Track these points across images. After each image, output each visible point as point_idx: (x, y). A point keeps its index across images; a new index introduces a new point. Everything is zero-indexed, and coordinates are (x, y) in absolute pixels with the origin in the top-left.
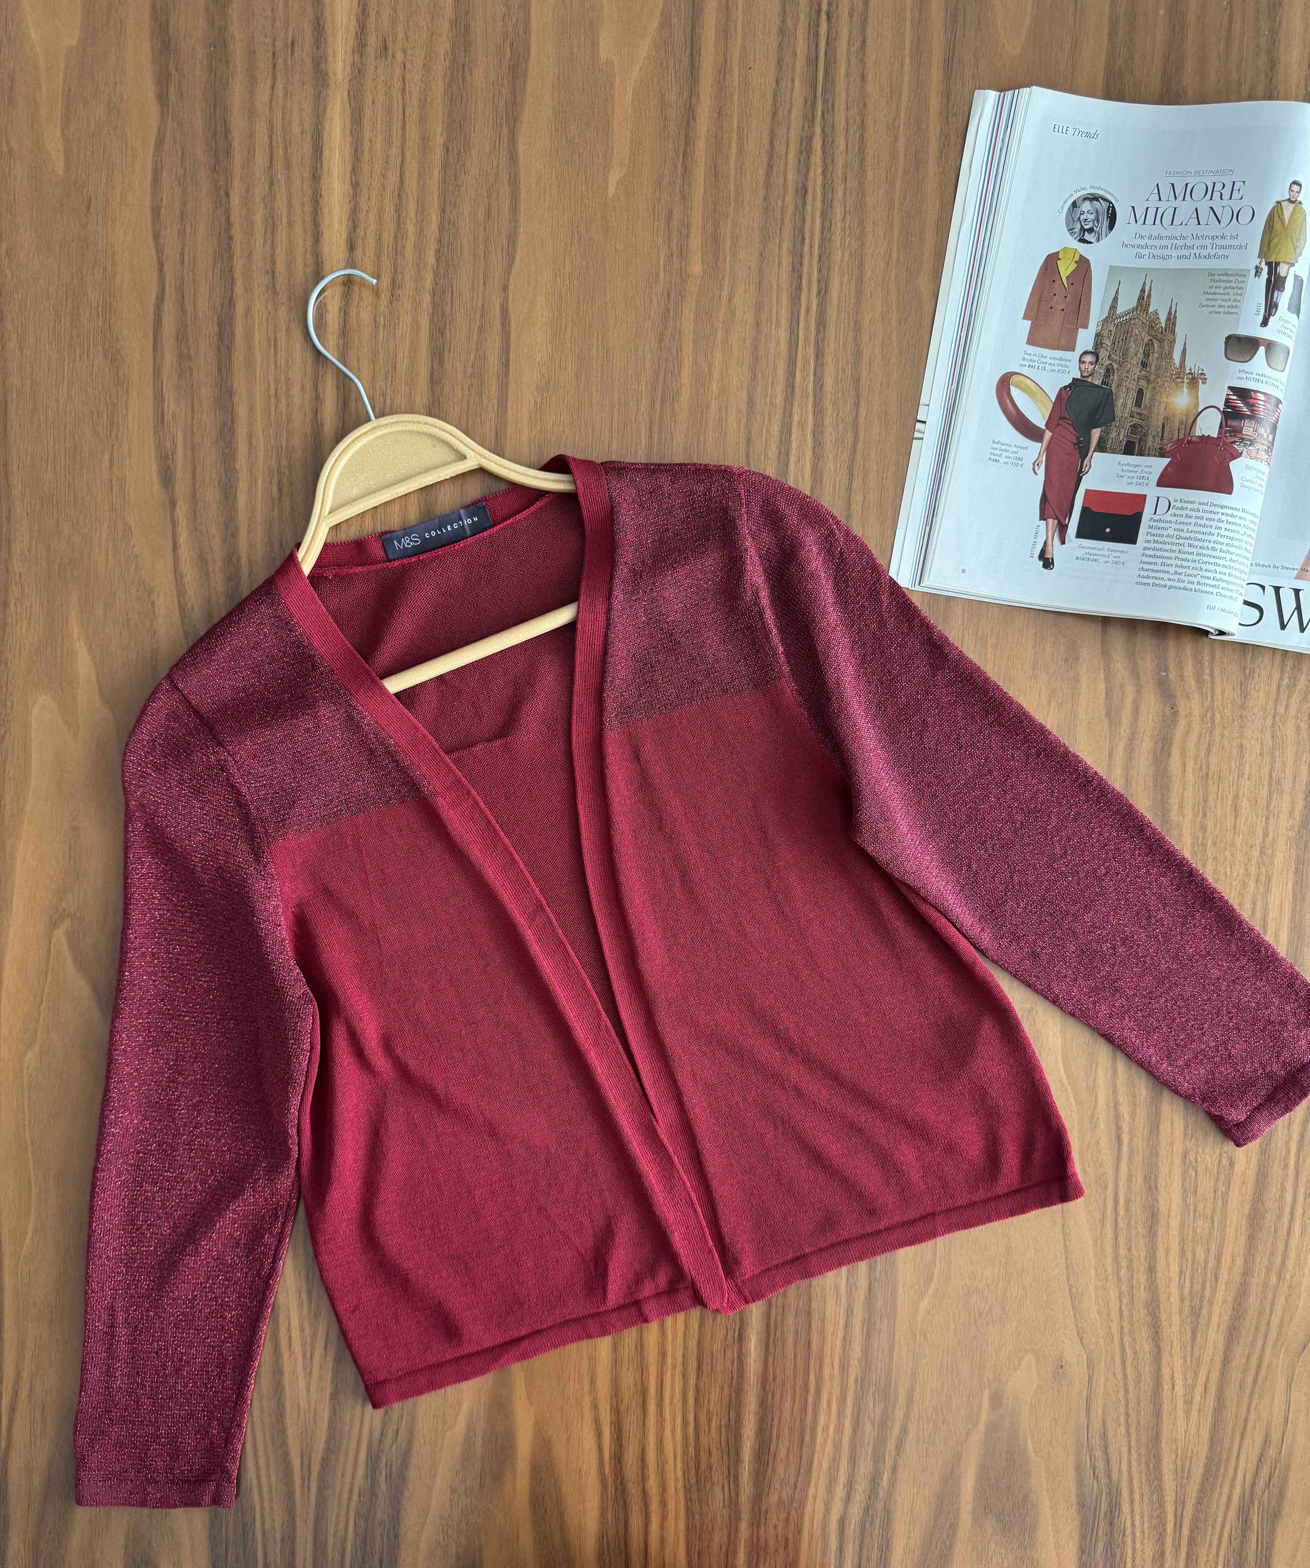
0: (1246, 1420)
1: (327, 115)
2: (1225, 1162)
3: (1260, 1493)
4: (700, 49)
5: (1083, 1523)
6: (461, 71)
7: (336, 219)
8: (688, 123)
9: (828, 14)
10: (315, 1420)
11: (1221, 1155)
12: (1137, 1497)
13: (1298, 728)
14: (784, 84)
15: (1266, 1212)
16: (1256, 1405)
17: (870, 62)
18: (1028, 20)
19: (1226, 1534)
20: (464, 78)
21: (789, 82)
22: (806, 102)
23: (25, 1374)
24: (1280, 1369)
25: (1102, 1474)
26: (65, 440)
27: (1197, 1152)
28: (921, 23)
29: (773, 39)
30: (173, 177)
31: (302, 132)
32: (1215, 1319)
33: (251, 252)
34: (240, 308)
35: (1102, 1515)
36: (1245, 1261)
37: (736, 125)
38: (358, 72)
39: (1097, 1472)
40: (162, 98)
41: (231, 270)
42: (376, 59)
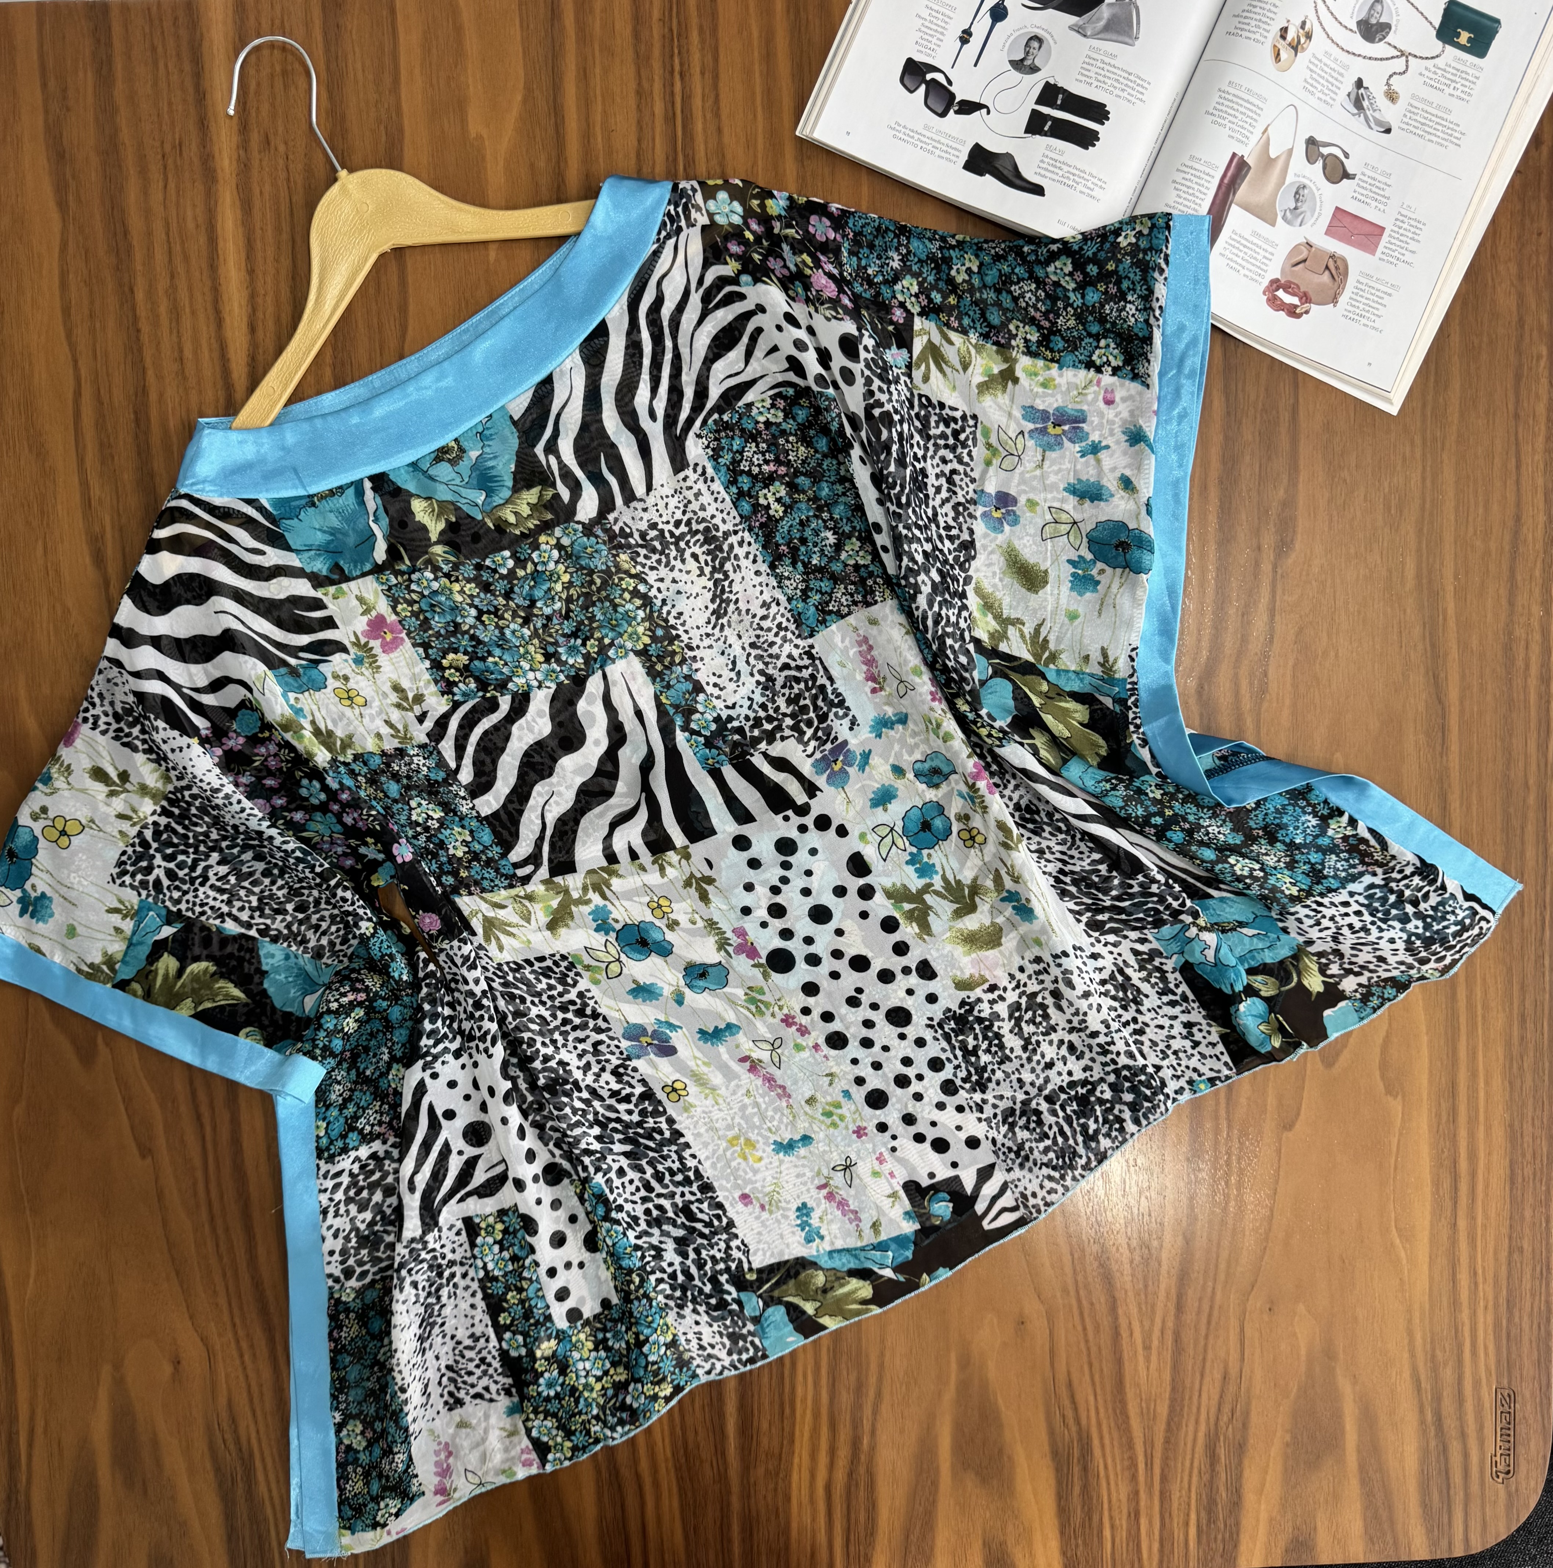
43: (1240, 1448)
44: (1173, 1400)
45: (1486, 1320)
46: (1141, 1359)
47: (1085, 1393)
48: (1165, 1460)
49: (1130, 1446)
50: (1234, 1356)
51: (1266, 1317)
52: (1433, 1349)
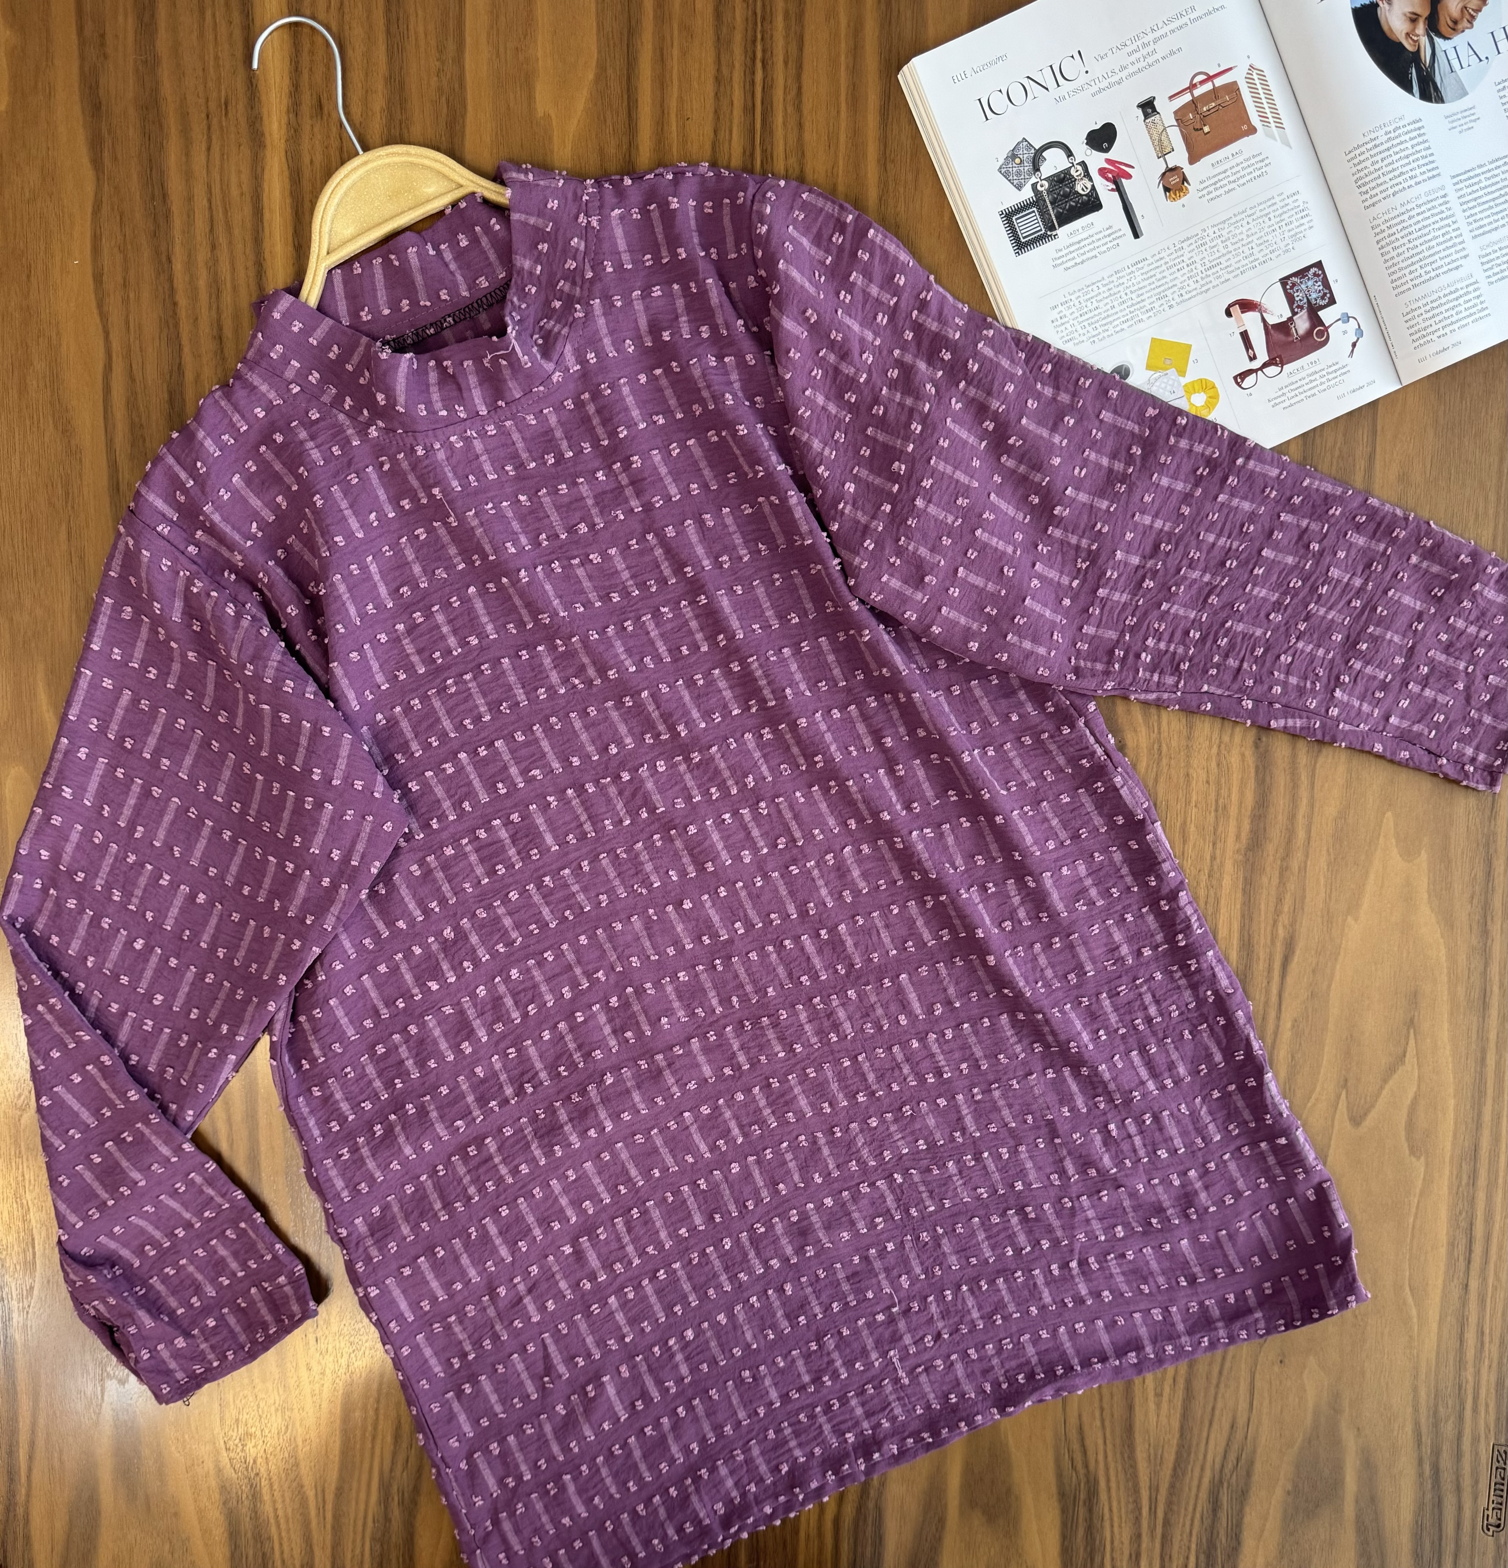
43: (1243, 1495)
44: (1181, 1446)
45: (1488, 1378)
46: (1152, 1406)
47: (1094, 1437)
48: (1169, 1504)
49: (1136, 1490)
50: (1243, 1405)
51: (1276, 1369)
52: (1436, 1406)
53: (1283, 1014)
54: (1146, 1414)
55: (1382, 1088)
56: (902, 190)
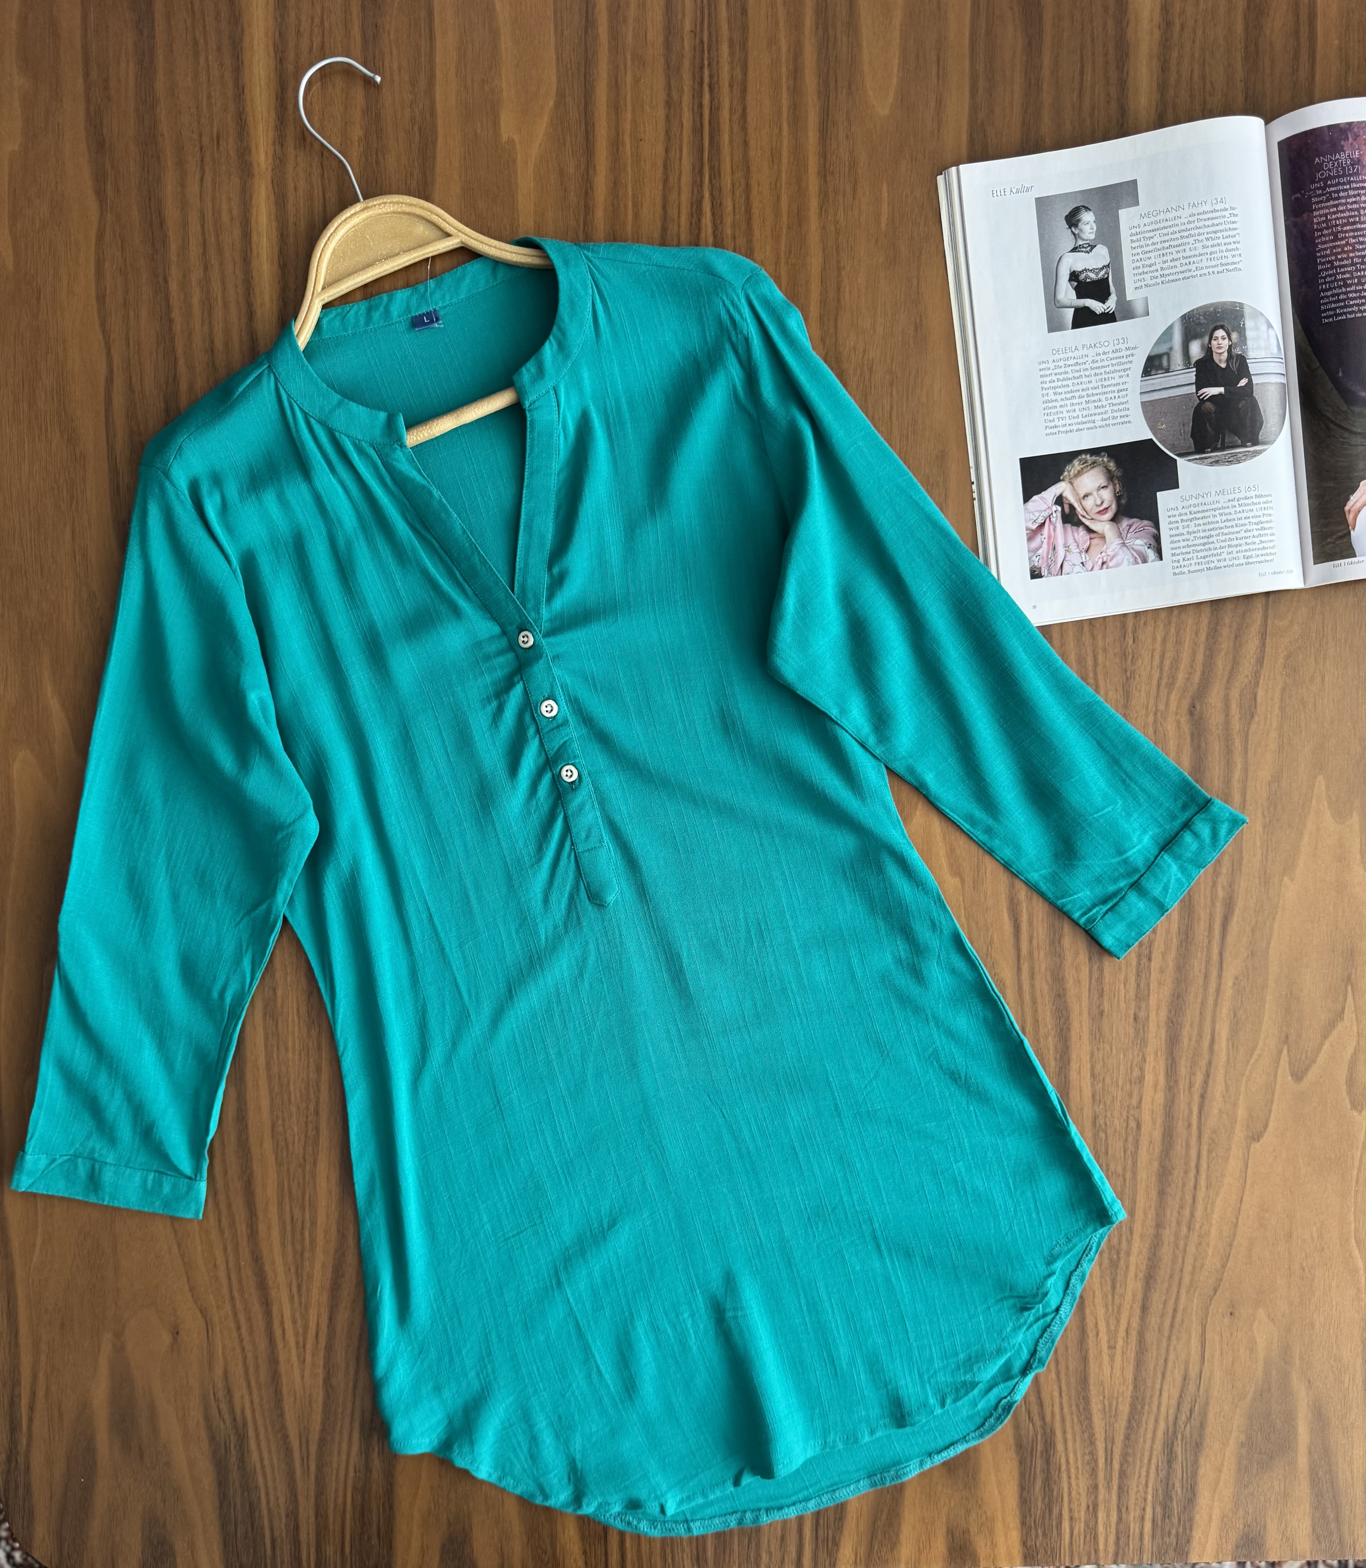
0: (1166, 1361)
1: (253, 203)
2: (1133, 1124)
3: (1183, 1426)
4: (593, 124)
5: (1021, 1462)
6: (374, 156)
7: (267, 297)
8: (587, 193)
9: (710, 86)
10: (310, 1402)
11: (1128, 1117)
12: (1069, 1436)
13: (1178, 722)
14: (673, 153)
15: (1173, 1169)
16: (1175, 1346)
17: (751, 130)
18: (895, 81)
19: (1153, 1467)
20: (377, 162)
21: (678, 151)
22: (694, 169)
23: (41, 1376)
24: (1194, 1314)
25: (1036, 1418)
26: (30, 514)
27: (1106, 1116)
28: (796, 91)
29: (661, 112)
30: (115, 267)
31: (232, 219)
32: (1132, 1269)
33: (191, 333)
34: (184, 386)
35: (1038, 1454)
36: (1157, 1214)
37: (630, 193)
38: (279, 161)
39: (1032, 1415)
40: (100, 194)
41: (174, 350)
42: (295, 148)
53: (1224, 974)
54: (1100, 1367)
55: (1322, 1044)
56: (841, 200)
